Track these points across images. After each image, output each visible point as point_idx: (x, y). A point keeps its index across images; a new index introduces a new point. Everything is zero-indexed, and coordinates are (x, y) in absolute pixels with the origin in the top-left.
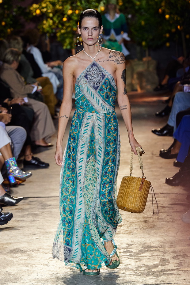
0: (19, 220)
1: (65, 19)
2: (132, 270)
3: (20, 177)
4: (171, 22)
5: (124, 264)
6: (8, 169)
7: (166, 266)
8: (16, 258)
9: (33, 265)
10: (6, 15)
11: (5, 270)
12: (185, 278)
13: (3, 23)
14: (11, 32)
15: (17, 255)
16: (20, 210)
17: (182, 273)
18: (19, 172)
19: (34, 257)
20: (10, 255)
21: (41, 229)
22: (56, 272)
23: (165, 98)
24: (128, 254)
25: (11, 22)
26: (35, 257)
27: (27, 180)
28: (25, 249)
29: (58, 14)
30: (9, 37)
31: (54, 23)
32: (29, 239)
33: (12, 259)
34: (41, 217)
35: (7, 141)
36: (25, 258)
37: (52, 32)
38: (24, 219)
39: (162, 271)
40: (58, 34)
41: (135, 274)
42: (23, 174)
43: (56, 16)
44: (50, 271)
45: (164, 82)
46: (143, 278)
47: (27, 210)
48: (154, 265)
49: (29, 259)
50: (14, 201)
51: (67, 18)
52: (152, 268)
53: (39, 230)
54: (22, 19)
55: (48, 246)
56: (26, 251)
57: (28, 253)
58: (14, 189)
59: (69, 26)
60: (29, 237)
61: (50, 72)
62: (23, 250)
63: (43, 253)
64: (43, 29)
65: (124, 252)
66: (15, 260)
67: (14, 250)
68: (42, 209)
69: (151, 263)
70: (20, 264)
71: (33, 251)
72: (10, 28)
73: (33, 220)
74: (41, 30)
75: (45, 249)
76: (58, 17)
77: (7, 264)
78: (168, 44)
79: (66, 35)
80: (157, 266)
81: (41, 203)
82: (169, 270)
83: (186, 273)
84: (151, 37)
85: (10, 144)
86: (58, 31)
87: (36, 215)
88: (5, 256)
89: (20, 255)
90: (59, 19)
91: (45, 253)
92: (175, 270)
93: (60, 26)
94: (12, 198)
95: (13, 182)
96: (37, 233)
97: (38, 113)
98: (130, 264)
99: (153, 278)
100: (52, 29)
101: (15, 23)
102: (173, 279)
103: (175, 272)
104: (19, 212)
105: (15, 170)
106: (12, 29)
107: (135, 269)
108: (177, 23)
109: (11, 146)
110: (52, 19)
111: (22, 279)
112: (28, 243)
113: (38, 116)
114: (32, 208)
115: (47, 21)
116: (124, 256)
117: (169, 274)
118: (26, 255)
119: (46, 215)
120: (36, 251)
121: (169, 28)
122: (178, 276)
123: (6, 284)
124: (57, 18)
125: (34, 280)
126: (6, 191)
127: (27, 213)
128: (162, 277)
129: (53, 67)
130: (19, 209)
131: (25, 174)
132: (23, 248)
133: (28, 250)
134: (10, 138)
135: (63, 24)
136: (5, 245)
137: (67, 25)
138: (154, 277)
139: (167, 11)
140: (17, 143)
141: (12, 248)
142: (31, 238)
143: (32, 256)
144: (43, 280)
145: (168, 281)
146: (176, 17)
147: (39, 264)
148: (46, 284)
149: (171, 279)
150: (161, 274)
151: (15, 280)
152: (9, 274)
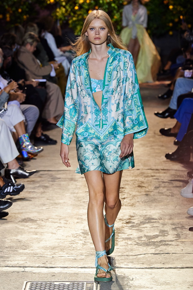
0: (30, 192)
1: (77, 8)
2: (134, 240)
3: (32, 152)
4: (174, 12)
5: (127, 234)
6: (21, 144)
7: (165, 237)
8: (27, 226)
9: (43, 234)
10: (22, 3)
11: (16, 238)
12: (182, 248)
13: (20, 10)
14: (27, 18)
15: (27, 224)
16: (32, 183)
17: (180, 244)
18: (31, 148)
19: (43, 226)
20: (21, 223)
21: (50, 200)
22: (64, 241)
23: (168, 82)
24: (130, 225)
25: (27, 10)
26: (45, 226)
27: (39, 154)
28: (35, 219)
29: (70, 3)
31: (67, 11)
32: (39, 209)
33: (23, 227)
34: (51, 189)
36: (35, 226)
37: (65, 20)
38: (35, 190)
39: (161, 241)
40: (70, 22)
41: (136, 243)
42: (35, 149)
43: (69, 5)
44: (58, 239)
45: (167, 67)
46: (143, 248)
47: (38, 182)
48: (154, 235)
49: (38, 228)
50: (27, 174)
51: (78, 6)
52: (152, 239)
53: (48, 201)
54: (37, 7)
55: (57, 216)
56: (36, 221)
57: (38, 222)
58: (26, 163)
59: (80, 14)
60: (39, 208)
61: (62, 56)
62: (33, 219)
63: (52, 222)
64: (57, 16)
65: (127, 223)
66: (26, 228)
67: (25, 219)
68: (52, 181)
69: (152, 234)
70: (30, 233)
71: (42, 221)
72: (26, 15)
73: (43, 191)
74: (54, 17)
75: (54, 219)
76: (71, 5)
77: (18, 232)
78: (171, 33)
79: (77, 23)
80: (157, 236)
81: (51, 176)
82: (168, 241)
83: (184, 244)
84: (155, 26)
85: (24, 121)
86: (70, 18)
87: (46, 187)
88: (16, 225)
89: (31, 224)
90: (72, 7)
91: (53, 222)
92: (174, 241)
93: (72, 14)
94: (25, 171)
95: (26, 156)
96: (46, 203)
97: (50, 94)
98: (131, 235)
100: (65, 17)
101: (31, 10)
102: (171, 249)
103: (173, 243)
104: (31, 184)
105: (28, 145)
106: (28, 16)
107: (136, 239)
108: (180, 13)
109: (24, 123)
110: (64, 7)
111: (32, 247)
112: (39, 212)
113: (50, 97)
114: (43, 181)
115: (60, 9)
116: (126, 226)
117: (168, 244)
118: (36, 224)
119: (55, 187)
120: (45, 221)
121: (172, 18)
122: (176, 247)
123: (16, 251)
124: (70, 7)
125: (43, 248)
126: (20, 165)
127: (38, 185)
128: (161, 247)
129: (64, 52)
130: (31, 181)
132: (34, 217)
133: (38, 220)
134: (24, 116)
135: (75, 12)
136: (16, 215)
137: (79, 13)
138: (154, 247)
139: (172, 2)
140: (30, 121)
141: (23, 218)
142: (41, 208)
143: (42, 225)
144: (51, 248)
145: (167, 251)
146: (179, 8)
147: (48, 233)
148: (54, 251)
149: (169, 249)
150: (160, 244)
151: (25, 247)
152: (19, 241)
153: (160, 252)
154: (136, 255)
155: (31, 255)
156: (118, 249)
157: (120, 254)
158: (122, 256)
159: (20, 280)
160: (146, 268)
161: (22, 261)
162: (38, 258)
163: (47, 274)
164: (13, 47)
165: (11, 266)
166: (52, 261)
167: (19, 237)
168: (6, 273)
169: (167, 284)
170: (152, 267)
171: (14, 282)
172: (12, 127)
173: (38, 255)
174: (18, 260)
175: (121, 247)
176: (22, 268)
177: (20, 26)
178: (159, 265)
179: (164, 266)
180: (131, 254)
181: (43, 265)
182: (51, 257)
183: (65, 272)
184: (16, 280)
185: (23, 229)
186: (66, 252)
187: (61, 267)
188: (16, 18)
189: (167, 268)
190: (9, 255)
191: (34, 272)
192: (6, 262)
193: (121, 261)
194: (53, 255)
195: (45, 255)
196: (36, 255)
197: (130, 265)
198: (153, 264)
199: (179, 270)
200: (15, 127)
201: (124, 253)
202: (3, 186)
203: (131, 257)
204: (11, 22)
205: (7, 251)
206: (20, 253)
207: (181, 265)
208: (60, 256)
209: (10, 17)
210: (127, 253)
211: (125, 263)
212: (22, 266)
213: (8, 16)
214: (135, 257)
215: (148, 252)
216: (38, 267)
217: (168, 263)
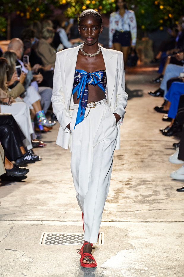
1: (84, 8)
2: (132, 198)
3: (47, 126)
4: (164, 12)
5: (126, 194)
7: (158, 196)
8: (44, 187)
9: (57, 193)
10: (39, 4)
11: (35, 197)
12: (171, 206)
13: (38, 10)
14: (44, 16)
15: (44, 185)
17: (170, 202)
18: (46, 122)
20: (39, 185)
21: (63, 165)
24: (129, 186)
25: (44, 9)
26: (59, 186)
27: (54, 127)
28: (51, 181)
29: (79, 3)
30: (42, 20)
31: (76, 10)
33: (41, 188)
34: (63, 156)
35: (38, 98)
36: (51, 187)
37: (75, 17)
38: (51, 157)
39: (154, 200)
41: (133, 201)
42: (49, 123)
43: (78, 5)
44: (69, 198)
45: (158, 56)
46: (140, 205)
48: (148, 195)
49: (53, 188)
51: (86, 6)
52: (146, 198)
53: (61, 166)
54: (52, 7)
55: (69, 178)
56: (52, 182)
57: (53, 183)
58: (43, 135)
62: (49, 181)
63: (64, 184)
64: (68, 14)
65: (126, 184)
66: (44, 189)
67: (43, 181)
69: (146, 194)
70: (47, 192)
71: (57, 182)
72: (42, 13)
73: (57, 158)
74: (66, 15)
75: (66, 181)
77: (37, 192)
78: (161, 28)
80: (151, 195)
82: (160, 200)
83: (173, 202)
84: (148, 22)
87: (60, 155)
88: (36, 186)
89: (47, 185)
90: (80, 7)
91: (66, 184)
92: (164, 199)
95: (42, 129)
96: (60, 168)
98: (130, 194)
99: (147, 205)
100: (74, 15)
101: (47, 9)
102: (162, 206)
103: (164, 201)
104: (47, 152)
106: (44, 14)
107: (133, 198)
110: (74, 7)
111: (48, 204)
112: (54, 176)
115: (70, 8)
116: (125, 187)
117: (159, 202)
118: (51, 185)
119: (67, 155)
120: (59, 182)
121: (162, 16)
122: (166, 204)
123: (35, 207)
124: (78, 7)
125: (57, 205)
127: (53, 153)
128: (154, 204)
129: (74, 44)
131: (51, 123)
132: (50, 179)
133: (53, 181)
136: (35, 177)
139: (162, 3)
141: (41, 180)
142: (55, 172)
143: (56, 187)
144: (64, 205)
145: (159, 207)
146: (168, 8)
147: (61, 193)
148: (66, 208)
149: (161, 206)
150: (153, 202)
151: (43, 204)
152: (38, 200)
153: (153, 209)
154: (133, 211)
155: (48, 211)
156: (119, 206)
157: (120, 210)
158: (123, 211)
159: (39, 232)
160: (142, 222)
161: (41, 215)
162: (54, 213)
163: (61, 226)
164: (32, 40)
165: (31, 220)
166: (65, 216)
167: (38, 196)
168: (27, 226)
169: (159, 235)
170: (147, 221)
171: (33, 233)
172: (31, 105)
173: (53, 211)
174: (37, 215)
175: (121, 205)
176: (40, 222)
177: (39, 23)
178: (152, 219)
179: (157, 220)
180: (129, 210)
181: (57, 219)
182: (64, 212)
183: (75, 225)
184: (35, 231)
185: (41, 189)
186: (76, 208)
187: (72, 221)
188: (35, 16)
189: (159, 222)
190: (30, 211)
191: (50, 225)
192: (27, 217)
193: (121, 216)
194: (65, 210)
195: (59, 211)
196: (52, 211)
197: (129, 219)
198: (148, 218)
199: (169, 224)
200: (33, 105)
201: (124, 210)
202: (25, 154)
203: (129, 212)
204: (30, 19)
205: (28, 208)
206: (39, 210)
207: (171, 219)
208: (71, 211)
209: (30, 15)
210: (127, 210)
211: (125, 218)
212: (40, 220)
213: (28, 14)
214: (133, 212)
215: (144, 209)
216: (53, 221)
217: (160, 218)
